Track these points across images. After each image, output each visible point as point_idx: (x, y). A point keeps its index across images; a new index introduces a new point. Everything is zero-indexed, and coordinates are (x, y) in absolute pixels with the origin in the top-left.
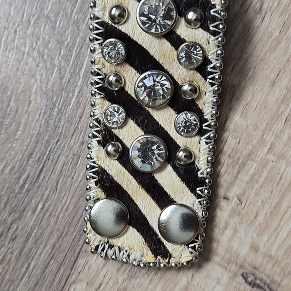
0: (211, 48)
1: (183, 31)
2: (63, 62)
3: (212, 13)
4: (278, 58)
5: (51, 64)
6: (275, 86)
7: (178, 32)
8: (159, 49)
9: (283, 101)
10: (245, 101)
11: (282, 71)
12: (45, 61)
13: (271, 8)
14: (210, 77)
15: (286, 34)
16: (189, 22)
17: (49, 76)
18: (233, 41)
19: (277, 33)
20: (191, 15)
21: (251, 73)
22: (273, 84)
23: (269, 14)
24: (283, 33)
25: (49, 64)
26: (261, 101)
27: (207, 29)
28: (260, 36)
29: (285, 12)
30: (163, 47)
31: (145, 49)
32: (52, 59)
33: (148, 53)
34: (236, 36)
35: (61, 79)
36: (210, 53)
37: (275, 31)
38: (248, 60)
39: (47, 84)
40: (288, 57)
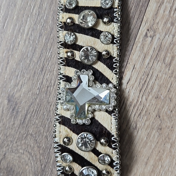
0: (114, 155)
1: (100, 148)
2: (41, 157)
3: (112, 139)
4: (147, 151)
5: (36, 158)
6: (147, 164)
7: (97, 149)
8: (89, 156)
9: (152, 172)
10: (133, 172)
11: (150, 157)
12: (33, 157)
13: (141, 126)
14: (115, 167)
15: (149, 139)
16: (102, 144)
17: (35, 164)
18: (124, 143)
19: (145, 138)
20: (102, 141)
21: (135, 159)
22: (146, 163)
23: (140, 130)
24: (148, 139)
25: (34, 158)
26: (142, 172)
27: (111, 147)
28: (137, 140)
29: (148, 129)
30: (91, 155)
31: (82, 156)
32: (36, 156)
33: (84, 158)
34: (125, 141)
35: (42, 165)
36: (114, 158)
37: (144, 137)
38: (133, 152)
39: (34, 168)
40: (152, 150)
